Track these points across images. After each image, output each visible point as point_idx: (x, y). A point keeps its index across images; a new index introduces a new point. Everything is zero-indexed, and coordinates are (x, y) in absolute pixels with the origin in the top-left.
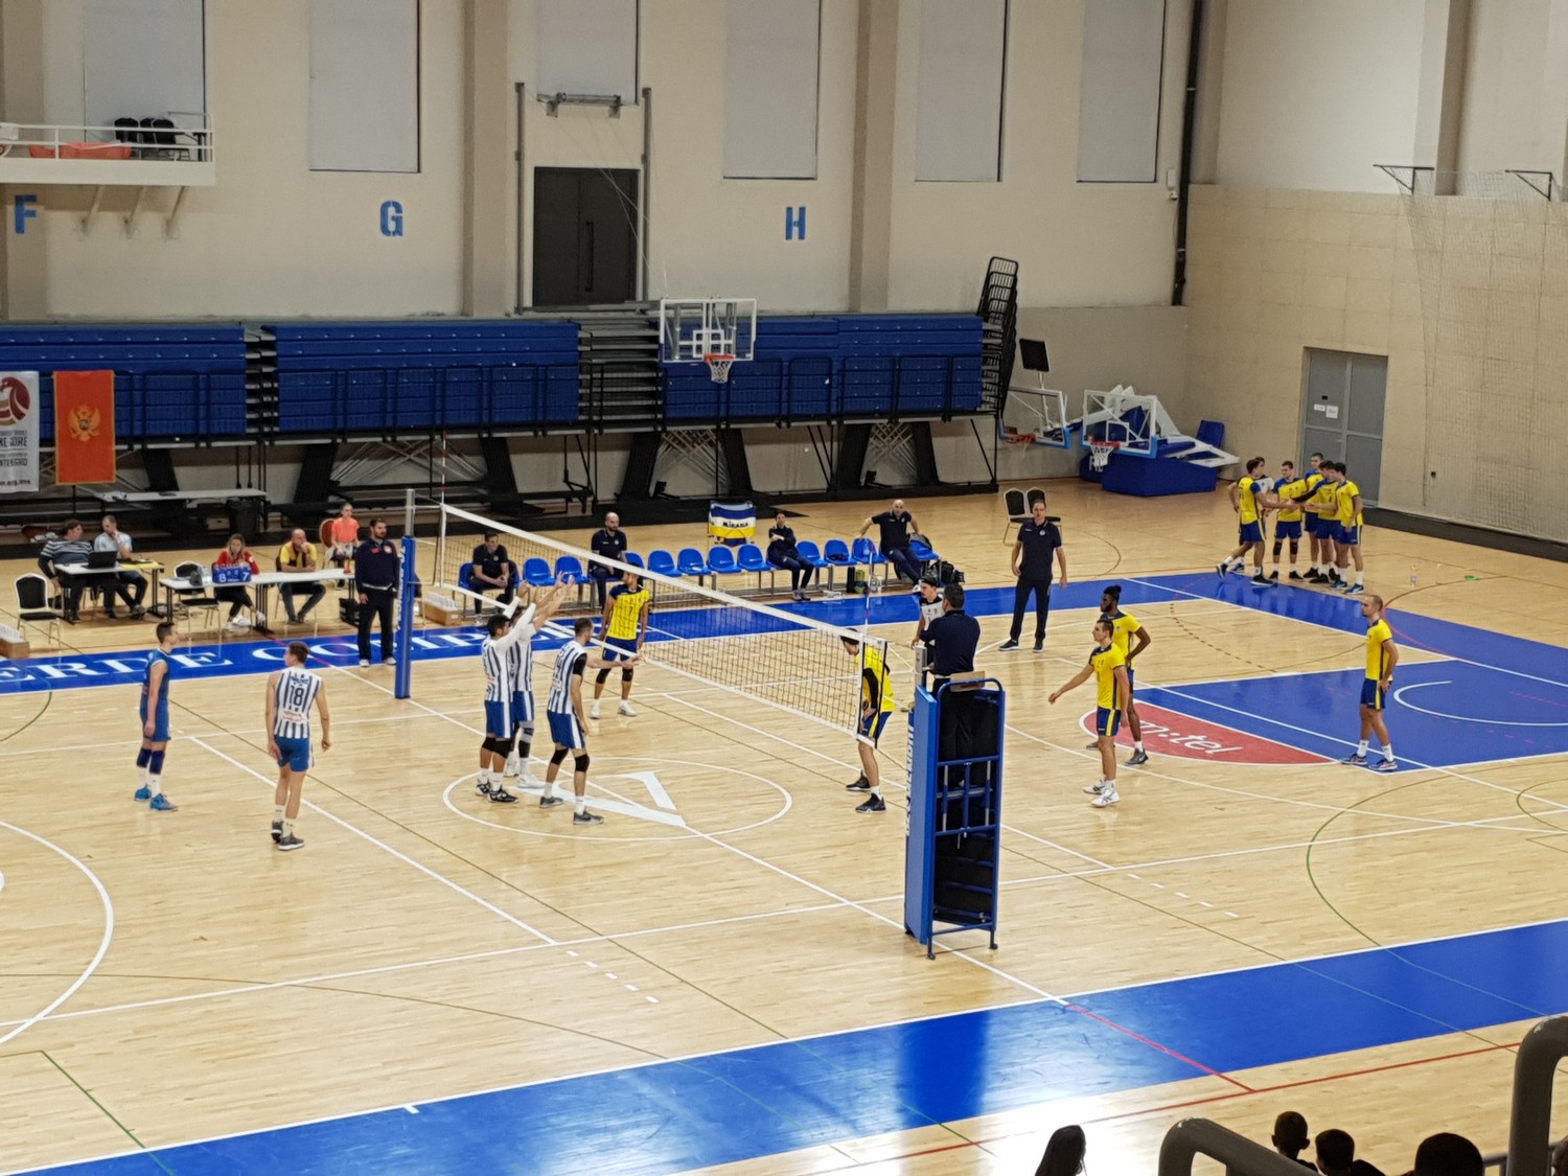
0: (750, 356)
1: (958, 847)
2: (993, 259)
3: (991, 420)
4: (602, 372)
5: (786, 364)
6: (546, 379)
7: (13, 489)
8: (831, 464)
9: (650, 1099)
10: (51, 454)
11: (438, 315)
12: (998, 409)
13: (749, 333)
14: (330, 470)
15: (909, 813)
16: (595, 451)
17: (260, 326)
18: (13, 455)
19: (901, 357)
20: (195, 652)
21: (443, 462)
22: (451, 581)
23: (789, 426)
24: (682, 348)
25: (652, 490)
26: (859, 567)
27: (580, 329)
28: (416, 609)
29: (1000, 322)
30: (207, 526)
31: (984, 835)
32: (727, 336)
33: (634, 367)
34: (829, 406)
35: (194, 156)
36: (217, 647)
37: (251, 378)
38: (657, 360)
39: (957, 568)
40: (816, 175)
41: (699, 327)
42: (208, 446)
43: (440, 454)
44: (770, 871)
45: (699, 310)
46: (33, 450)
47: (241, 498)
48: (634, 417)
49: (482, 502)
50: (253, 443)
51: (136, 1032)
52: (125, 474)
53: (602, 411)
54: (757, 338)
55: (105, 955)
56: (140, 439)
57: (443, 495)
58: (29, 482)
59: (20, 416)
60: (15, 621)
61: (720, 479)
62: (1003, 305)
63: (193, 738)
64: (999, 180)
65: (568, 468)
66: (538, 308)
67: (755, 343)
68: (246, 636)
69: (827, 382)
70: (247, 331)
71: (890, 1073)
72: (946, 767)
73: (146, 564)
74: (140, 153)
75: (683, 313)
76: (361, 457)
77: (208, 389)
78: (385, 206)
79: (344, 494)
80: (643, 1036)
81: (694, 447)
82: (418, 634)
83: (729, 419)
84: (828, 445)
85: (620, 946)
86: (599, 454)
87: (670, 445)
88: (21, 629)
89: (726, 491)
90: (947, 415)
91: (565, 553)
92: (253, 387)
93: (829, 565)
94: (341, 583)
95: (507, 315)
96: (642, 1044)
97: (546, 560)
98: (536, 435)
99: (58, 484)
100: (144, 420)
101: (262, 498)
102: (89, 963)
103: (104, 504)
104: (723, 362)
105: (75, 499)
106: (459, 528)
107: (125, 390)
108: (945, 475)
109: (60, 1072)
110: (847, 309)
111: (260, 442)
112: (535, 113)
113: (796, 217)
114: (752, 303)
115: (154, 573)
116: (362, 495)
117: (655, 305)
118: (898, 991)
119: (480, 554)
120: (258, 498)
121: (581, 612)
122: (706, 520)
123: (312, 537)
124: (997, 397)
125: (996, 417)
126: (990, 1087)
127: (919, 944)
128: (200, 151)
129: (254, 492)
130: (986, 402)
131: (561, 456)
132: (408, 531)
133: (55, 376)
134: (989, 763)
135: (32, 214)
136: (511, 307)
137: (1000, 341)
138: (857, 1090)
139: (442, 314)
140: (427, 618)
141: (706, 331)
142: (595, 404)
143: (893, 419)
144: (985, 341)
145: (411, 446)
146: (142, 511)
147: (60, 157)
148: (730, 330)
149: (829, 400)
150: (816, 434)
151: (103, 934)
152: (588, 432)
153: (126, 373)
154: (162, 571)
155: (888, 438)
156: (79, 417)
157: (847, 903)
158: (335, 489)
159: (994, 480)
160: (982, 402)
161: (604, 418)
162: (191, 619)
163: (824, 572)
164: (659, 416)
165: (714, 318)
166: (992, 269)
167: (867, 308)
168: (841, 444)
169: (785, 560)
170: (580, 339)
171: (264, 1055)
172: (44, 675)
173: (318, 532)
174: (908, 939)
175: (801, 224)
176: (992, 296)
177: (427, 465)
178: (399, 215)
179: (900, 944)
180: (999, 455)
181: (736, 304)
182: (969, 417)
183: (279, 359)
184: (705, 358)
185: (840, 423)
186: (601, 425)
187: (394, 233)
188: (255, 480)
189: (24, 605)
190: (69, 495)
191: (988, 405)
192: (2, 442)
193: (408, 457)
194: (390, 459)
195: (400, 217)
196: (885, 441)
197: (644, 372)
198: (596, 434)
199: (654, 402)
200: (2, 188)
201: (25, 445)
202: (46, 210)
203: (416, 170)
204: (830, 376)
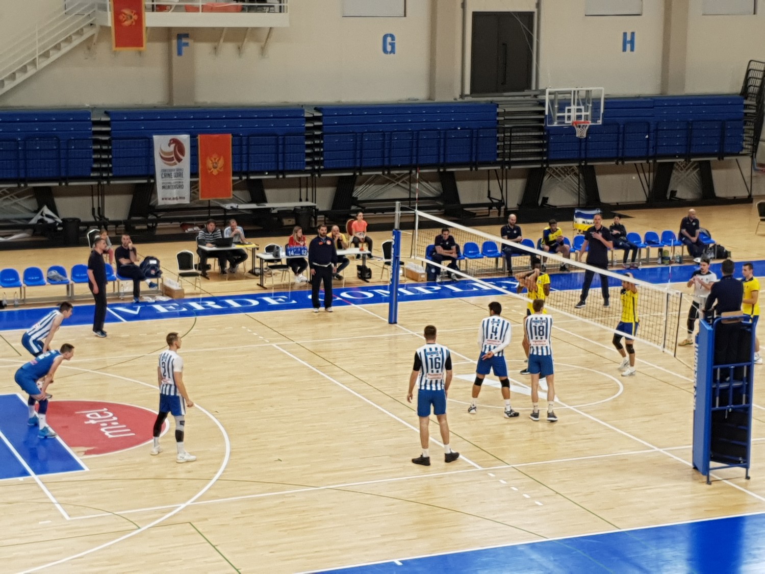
0: (600, 122)
1: (726, 417)
2: (751, 61)
3: (748, 160)
4: (511, 132)
5: (622, 126)
6: (477, 137)
7: (175, 202)
8: (648, 186)
9: (537, 562)
10: (197, 182)
11: (415, 100)
12: (753, 152)
13: (600, 108)
14: (353, 191)
15: (695, 396)
16: (506, 179)
17: (314, 107)
18: (176, 182)
19: (693, 121)
20: (276, 296)
21: (417, 186)
22: (421, 255)
23: (623, 163)
24: (559, 117)
25: (540, 202)
26: (665, 248)
27: (498, 107)
28: (401, 272)
29: (755, 99)
30: (283, 223)
31: (742, 411)
32: (586, 110)
33: (530, 129)
34: (648, 151)
35: (277, 9)
36: (288, 293)
37: (308, 138)
38: (543, 125)
39: (727, 249)
40: (642, 13)
41: (569, 105)
42: (284, 177)
43: (415, 181)
44: (610, 429)
45: (569, 95)
46: (187, 179)
47: (302, 207)
48: (530, 159)
49: (440, 210)
50: (309, 175)
51: (242, 513)
52: (237, 193)
53: (511, 155)
54: (604, 111)
55: (226, 467)
56: (247, 174)
57: (417, 205)
58: (184, 198)
59: (179, 160)
60: (177, 277)
61: (580, 195)
62: (757, 89)
63: (274, 345)
64: (754, 14)
65: (491, 189)
66: (473, 95)
67: (603, 114)
68: (305, 286)
69: (647, 137)
70: (306, 110)
71: (683, 551)
72: (719, 370)
73: (248, 246)
74: (247, 8)
75: (560, 96)
76: (370, 183)
77: (284, 144)
78: (385, 37)
79: (360, 205)
80: (533, 525)
81: (565, 177)
82: (402, 286)
83: (587, 160)
84: (647, 175)
85: (519, 471)
86: (508, 180)
87: (551, 175)
88: (179, 281)
89: (585, 202)
90: (721, 156)
91: (487, 239)
92: (309, 143)
93: (647, 247)
94: (358, 256)
95: (455, 99)
96: (533, 529)
97: (476, 243)
98: (471, 170)
99: (200, 199)
100: (248, 162)
101: (313, 207)
102: (216, 473)
103: (225, 210)
104: (583, 126)
105: (209, 208)
106: (426, 225)
107: (237, 145)
108: (720, 192)
109: (200, 534)
110: (660, 93)
111: (312, 175)
113: (629, 38)
114: (601, 91)
115: (253, 250)
116: (371, 206)
117: (543, 92)
118: (688, 503)
119: (439, 240)
120: (311, 207)
121: (497, 274)
122: (572, 220)
123: (342, 230)
124: (753, 145)
125: (752, 157)
126: (745, 562)
127: (701, 475)
128: (280, 7)
129: (309, 204)
130: (745, 148)
131: (486, 182)
132: (397, 226)
133: (199, 137)
134: (745, 368)
135: (187, 44)
136: (457, 94)
137: (754, 111)
138: (663, 561)
139: (418, 99)
140: (407, 277)
141: (573, 107)
142: (506, 151)
143: (688, 158)
144: (746, 111)
145: (398, 177)
146: (247, 214)
147: (202, 11)
148: (588, 106)
149: (648, 148)
150: (640, 168)
151: (223, 456)
152: (502, 168)
153: (238, 135)
154: (258, 249)
155: (684, 170)
156: (212, 161)
157: (657, 449)
158: (355, 201)
159: (750, 196)
160: (743, 148)
161: (512, 159)
162: (273, 277)
163: (644, 251)
164: (545, 158)
165: (578, 100)
166: (750, 67)
167: (673, 92)
168: (655, 175)
169: (621, 244)
170: (498, 113)
171: (314, 528)
172: (192, 308)
173: (345, 227)
174: (694, 471)
175: (632, 42)
176: (750, 83)
177: (408, 188)
178: (393, 41)
179: (690, 475)
180: (754, 181)
181: (591, 91)
182: (734, 158)
183: (325, 127)
184: (573, 123)
185: (655, 162)
186: (510, 163)
187: (391, 52)
188: (310, 197)
189: (181, 268)
190: (207, 205)
191: (747, 150)
192: (169, 175)
193: (397, 184)
194: (388, 184)
195: (394, 43)
196: (683, 172)
197: (536, 132)
198: (507, 169)
199: (542, 150)
200: (169, 30)
201: (182, 177)
202: (194, 42)
203: (403, 15)
204: (648, 133)
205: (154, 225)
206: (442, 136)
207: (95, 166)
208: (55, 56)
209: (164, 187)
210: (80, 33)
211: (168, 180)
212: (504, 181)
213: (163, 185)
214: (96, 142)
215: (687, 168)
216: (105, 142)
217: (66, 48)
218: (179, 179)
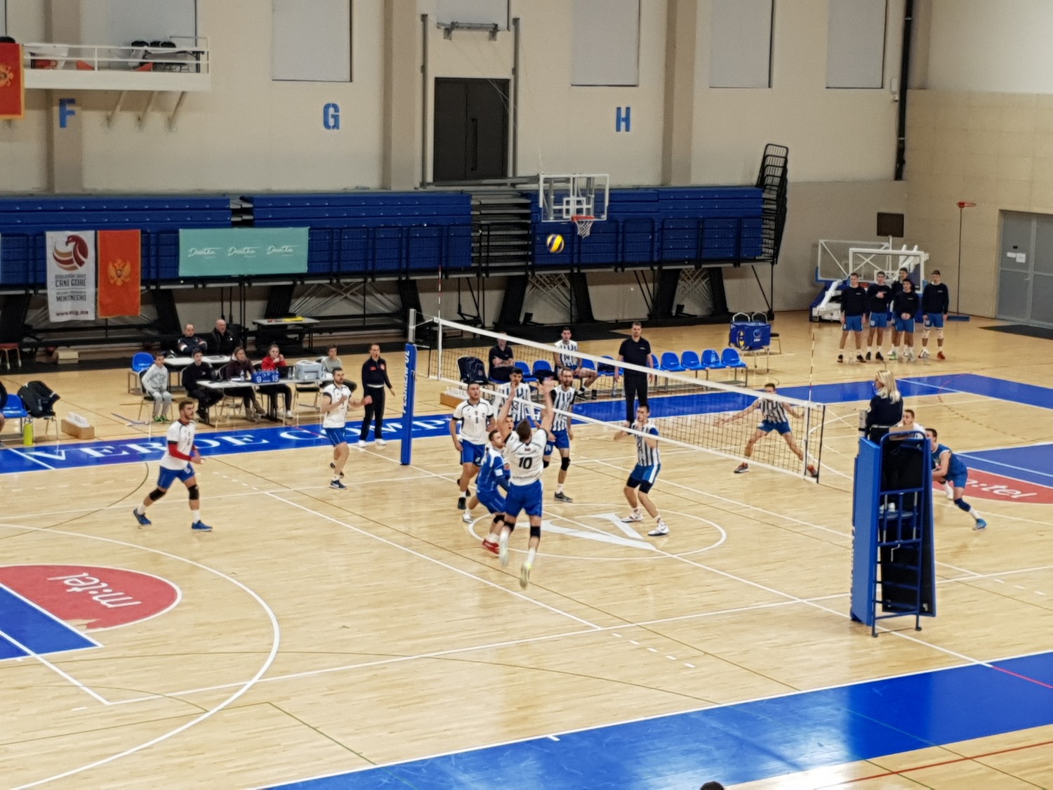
0: (605, 217)
2: (768, 145)
3: (767, 267)
4: (489, 230)
5: (621, 224)
6: (448, 235)
8: (651, 298)
11: (365, 189)
12: (774, 257)
13: (604, 201)
14: (288, 305)
16: (483, 291)
17: (239, 197)
18: (74, 292)
19: (704, 218)
21: (372, 299)
23: (623, 270)
24: (556, 211)
25: (522, 320)
27: (471, 199)
29: (775, 193)
32: (588, 203)
33: (509, 226)
34: (652, 256)
35: (193, 68)
38: (529, 222)
40: (638, 83)
41: (568, 195)
42: (204, 287)
43: (370, 293)
45: (568, 183)
46: (90, 289)
48: (510, 264)
50: (237, 284)
53: (488, 259)
54: (609, 204)
56: (156, 282)
58: (88, 313)
59: (81, 263)
61: (573, 312)
62: (777, 181)
64: (770, 85)
65: (461, 304)
66: (438, 183)
67: (607, 207)
69: (650, 238)
70: (231, 200)
72: (886, 497)
75: (556, 185)
76: (313, 294)
78: (327, 107)
83: (580, 266)
84: (650, 285)
86: (486, 292)
87: (534, 286)
90: (737, 262)
95: (415, 188)
100: (157, 268)
104: (586, 222)
105: (107, 328)
107: (146, 245)
108: (733, 308)
110: (661, 183)
111: (242, 284)
112: (435, 36)
113: (623, 115)
114: (606, 178)
124: (774, 249)
125: (773, 264)
128: (197, 65)
130: (765, 253)
131: (455, 294)
135: (72, 113)
136: (417, 182)
137: (774, 207)
139: (368, 188)
141: (573, 199)
142: (483, 254)
143: (697, 266)
144: (764, 206)
145: (346, 287)
147: (99, 70)
148: (589, 198)
149: (652, 252)
150: (641, 276)
152: (478, 276)
153: (147, 233)
155: (692, 279)
156: (115, 267)
159: (770, 312)
160: (762, 253)
161: (490, 265)
164: (530, 263)
165: (578, 189)
166: (767, 153)
167: (676, 182)
168: (656, 284)
170: (472, 206)
175: (627, 120)
176: (768, 173)
177: (361, 303)
178: (337, 114)
180: (775, 293)
181: (593, 178)
182: (748, 265)
183: (256, 221)
184: (573, 218)
185: (660, 268)
186: (488, 270)
187: (334, 127)
190: (103, 323)
191: (766, 255)
192: (65, 283)
193: (345, 295)
194: (331, 297)
195: (338, 116)
196: (690, 282)
197: (518, 230)
198: (483, 278)
199: (526, 253)
200: (48, 93)
201: (85, 285)
202: (82, 110)
203: (349, 80)
204: (652, 232)
205: (34, 350)
206: (404, 234)
209: (59, 299)
211: (63, 289)
212: (481, 293)
213: (58, 296)
215: (694, 276)
218: (79, 288)
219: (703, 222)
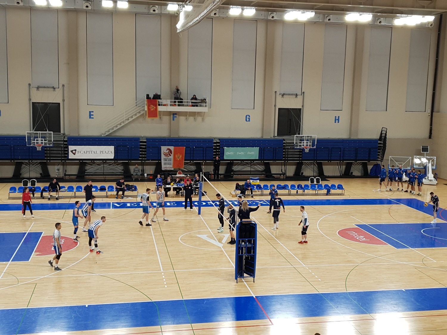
3: (380, 162)
4: (288, 149)
5: (330, 149)
6: (276, 151)
7: (168, 169)
8: (342, 170)
12: (382, 160)
14: (232, 167)
16: (287, 165)
17: (217, 139)
18: (168, 163)
23: (331, 162)
25: (300, 174)
27: (284, 141)
32: (310, 143)
37: (215, 149)
42: (206, 162)
48: (295, 159)
49: (264, 175)
52: (191, 167)
53: (288, 157)
56: (193, 160)
58: (171, 168)
59: (170, 155)
61: (317, 172)
62: (383, 137)
65: (282, 169)
67: (316, 144)
69: (340, 153)
70: (214, 140)
76: (239, 165)
77: (206, 151)
78: (247, 116)
79: (235, 172)
83: (317, 160)
87: (305, 165)
89: (318, 175)
90: (369, 161)
92: (215, 151)
98: (274, 162)
100: (193, 156)
107: (189, 151)
130: (379, 158)
131: (280, 166)
133: (177, 147)
135: (176, 117)
136: (272, 136)
137: (382, 145)
139: (258, 137)
141: (305, 142)
142: (286, 156)
143: (355, 161)
144: (379, 145)
149: (340, 157)
150: (339, 164)
152: (285, 162)
153: (190, 147)
156: (177, 156)
158: (233, 171)
164: (301, 159)
165: (307, 139)
166: (382, 130)
168: (346, 166)
170: (284, 143)
178: (249, 118)
181: (312, 136)
182: (376, 162)
183: (220, 145)
185: (343, 162)
186: (288, 160)
187: (248, 121)
192: (166, 160)
193: (248, 166)
194: (245, 166)
196: (356, 166)
199: (299, 156)
200: (170, 112)
202: (179, 116)
203: (253, 109)
204: (341, 151)
206: (263, 150)
207: (140, 156)
208: (131, 120)
209: (164, 164)
210: (139, 112)
211: (166, 162)
214: (141, 148)
215: (358, 164)
216: (143, 148)
217: (134, 117)
218: (170, 162)
219: (357, 149)
